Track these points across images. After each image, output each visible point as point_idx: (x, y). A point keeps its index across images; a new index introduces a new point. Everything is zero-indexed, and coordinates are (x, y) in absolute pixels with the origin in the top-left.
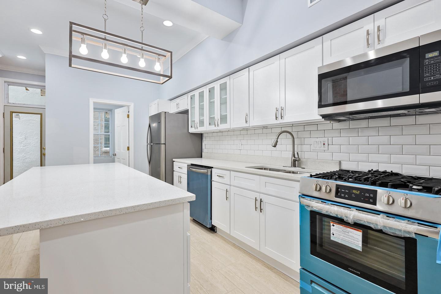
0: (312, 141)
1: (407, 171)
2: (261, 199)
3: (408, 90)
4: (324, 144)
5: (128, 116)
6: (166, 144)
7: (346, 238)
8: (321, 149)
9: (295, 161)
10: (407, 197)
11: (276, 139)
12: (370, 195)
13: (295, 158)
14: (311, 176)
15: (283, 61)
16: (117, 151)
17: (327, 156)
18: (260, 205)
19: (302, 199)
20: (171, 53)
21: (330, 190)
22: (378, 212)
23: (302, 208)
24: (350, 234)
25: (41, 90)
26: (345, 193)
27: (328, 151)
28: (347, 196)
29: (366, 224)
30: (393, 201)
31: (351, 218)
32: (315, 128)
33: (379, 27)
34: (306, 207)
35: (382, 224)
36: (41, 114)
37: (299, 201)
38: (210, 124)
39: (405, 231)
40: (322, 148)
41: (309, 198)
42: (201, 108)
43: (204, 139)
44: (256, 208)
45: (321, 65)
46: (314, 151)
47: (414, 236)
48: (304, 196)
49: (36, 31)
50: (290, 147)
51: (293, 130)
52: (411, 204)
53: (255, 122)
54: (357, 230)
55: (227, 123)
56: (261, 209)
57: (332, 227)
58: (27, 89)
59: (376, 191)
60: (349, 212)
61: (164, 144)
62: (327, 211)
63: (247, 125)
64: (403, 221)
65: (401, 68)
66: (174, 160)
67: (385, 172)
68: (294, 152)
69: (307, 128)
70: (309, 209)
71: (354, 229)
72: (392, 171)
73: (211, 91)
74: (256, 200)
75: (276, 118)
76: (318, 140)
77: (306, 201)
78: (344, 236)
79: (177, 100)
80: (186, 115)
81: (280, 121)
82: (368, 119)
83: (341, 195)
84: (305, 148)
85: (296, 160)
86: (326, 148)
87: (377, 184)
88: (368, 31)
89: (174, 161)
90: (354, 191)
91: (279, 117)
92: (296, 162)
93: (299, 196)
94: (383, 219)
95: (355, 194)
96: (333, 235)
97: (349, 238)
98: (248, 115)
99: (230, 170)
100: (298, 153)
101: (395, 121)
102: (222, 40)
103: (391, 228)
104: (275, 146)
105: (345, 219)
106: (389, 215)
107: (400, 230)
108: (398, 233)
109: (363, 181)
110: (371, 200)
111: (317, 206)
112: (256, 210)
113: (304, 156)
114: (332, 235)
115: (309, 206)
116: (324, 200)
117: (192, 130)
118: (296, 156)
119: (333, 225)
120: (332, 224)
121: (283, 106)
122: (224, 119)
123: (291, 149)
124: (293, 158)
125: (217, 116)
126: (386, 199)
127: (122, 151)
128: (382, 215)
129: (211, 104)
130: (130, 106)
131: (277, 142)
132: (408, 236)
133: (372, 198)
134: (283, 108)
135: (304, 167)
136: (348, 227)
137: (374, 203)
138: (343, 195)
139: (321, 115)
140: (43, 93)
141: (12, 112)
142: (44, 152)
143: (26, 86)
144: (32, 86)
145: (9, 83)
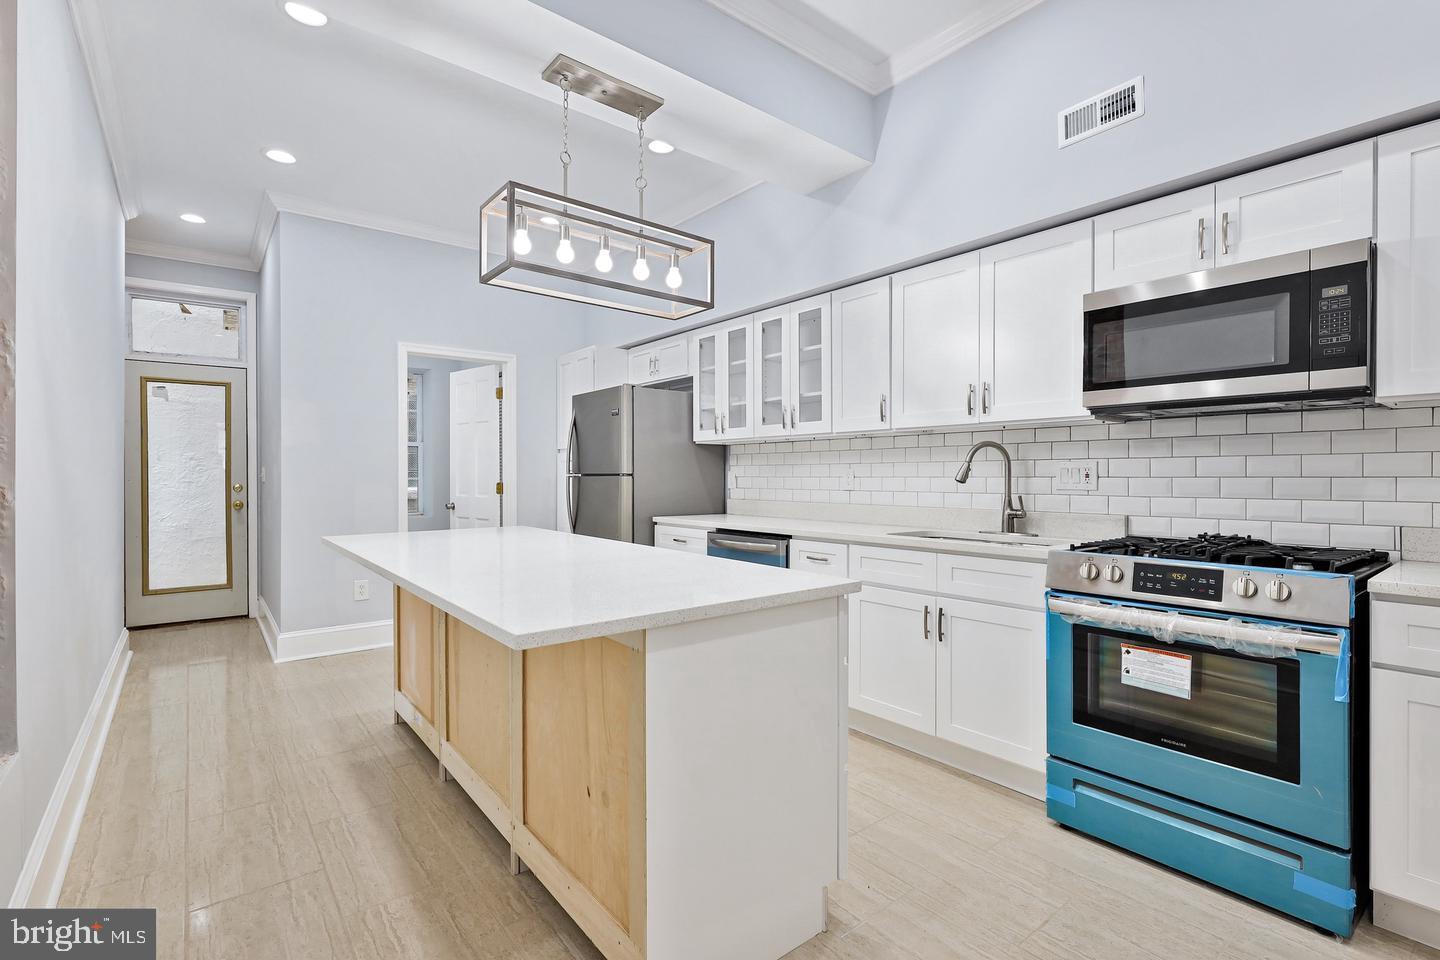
0: (1056, 467)
1: (1280, 535)
2: (941, 610)
3: (1286, 361)
4: (1087, 476)
5: (500, 393)
6: (635, 475)
7: (1157, 676)
8: (1080, 487)
9: (1011, 518)
10: (1282, 580)
11: (966, 464)
12: (1208, 581)
13: (1012, 509)
14: (1073, 548)
15: (988, 268)
16: (457, 495)
17: (1095, 504)
18: (937, 625)
19: (1052, 601)
20: (712, 243)
21: (1122, 577)
22: (1224, 615)
23: (1053, 619)
24: (1166, 666)
25: (225, 312)
26: (1154, 581)
27: (1097, 493)
28: (1158, 586)
29: (1203, 641)
30: (1256, 591)
31: (1170, 628)
32: (1063, 435)
33: (1225, 216)
34: (1063, 617)
35: (1234, 638)
36: (227, 386)
37: (1045, 606)
38: (764, 420)
39: (1278, 648)
40: (1083, 485)
41: (1072, 597)
42: (737, 374)
43: (732, 461)
44: (927, 632)
45: (1090, 292)
46: (1061, 492)
47: (1293, 654)
48: (1056, 592)
49: (281, 156)
50: (1000, 484)
51: (1007, 440)
52: (1290, 594)
53: (906, 418)
54: (1181, 657)
55: (821, 419)
56: (941, 634)
57: (1124, 656)
58: (185, 311)
59: (1221, 572)
60: (1164, 618)
61: (629, 475)
62: (1114, 623)
63: (885, 426)
64: (1274, 628)
65: (1272, 313)
66: (655, 519)
67: (1235, 538)
68: (1010, 496)
69: (1041, 436)
70: (1071, 621)
71: (1175, 655)
72: (1249, 536)
73: (771, 330)
74: (927, 612)
75: (970, 409)
76: (1069, 465)
77: (1063, 604)
78: (1152, 673)
79: (652, 350)
80: (684, 394)
81: (979, 418)
82: (1196, 416)
83: (1145, 584)
84: (1037, 484)
85: (1016, 516)
86: (1093, 486)
87: (1222, 559)
88: (1201, 221)
89: (656, 523)
90: (1174, 575)
91: (977, 410)
92: (1014, 521)
93: (1047, 593)
94: (1234, 627)
95: (1176, 581)
96: (1128, 672)
97: (1164, 676)
98: (888, 400)
99: (847, 543)
100: (1020, 498)
101: (1257, 423)
102: (810, 195)
103: (1251, 644)
104: (963, 481)
105: (1156, 634)
106: (1246, 617)
107: (1268, 646)
108: (1265, 653)
109: (1192, 553)
110: (1211, 592)
111: (1090, 611)
112: (926, 638)
113: (1035, 506)
114: (1124, 673)
115: (1072, 615)
116: (1107, 599)
117: (702, 436)
118: (1016, 504)
119: (1128, 652)
120: (1124, 649)
121: (989, 381)
122: (811, 408)
123: (1002, 489)
124: (1008, 511)
125: (790, 400)
126: (1241, 586)
127: (477, 496)
128: (1232, 619)
129: (771, 366)
130: (506, 363)
131: (968, 469)
132: (1284, 656)
133: (1212, 587)
134: (989, 385)
135: (1034, 532)
136: (1161, 653)
137: (1218, 597)
138: (1149, 585)
139: (1090, 409)
140: (230, 322)
141: (145, 380)
142: (236, 498)
143: (184, 301)
144: (202, 300)
145: (134, 292)
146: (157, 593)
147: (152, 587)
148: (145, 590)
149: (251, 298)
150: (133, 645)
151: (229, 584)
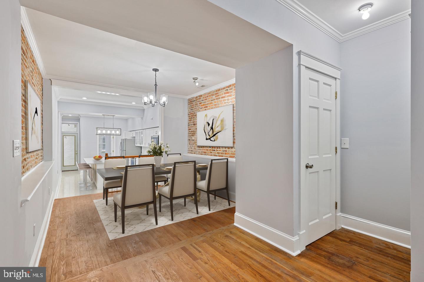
5: (113, 137)
36: (75, 136)
61: (125, 150)
117: (136, 145)
140: (75, 126)
141: (63, 136)
142: (76, 153)
143: (69, 124)
144: (71, 124)
145: (62, 123)
146: (65, 166)
147: (64, 165)
148: (63, 166)
149: (78, 123)
150: (62, 173)
151: (75, 165)
